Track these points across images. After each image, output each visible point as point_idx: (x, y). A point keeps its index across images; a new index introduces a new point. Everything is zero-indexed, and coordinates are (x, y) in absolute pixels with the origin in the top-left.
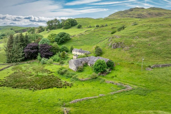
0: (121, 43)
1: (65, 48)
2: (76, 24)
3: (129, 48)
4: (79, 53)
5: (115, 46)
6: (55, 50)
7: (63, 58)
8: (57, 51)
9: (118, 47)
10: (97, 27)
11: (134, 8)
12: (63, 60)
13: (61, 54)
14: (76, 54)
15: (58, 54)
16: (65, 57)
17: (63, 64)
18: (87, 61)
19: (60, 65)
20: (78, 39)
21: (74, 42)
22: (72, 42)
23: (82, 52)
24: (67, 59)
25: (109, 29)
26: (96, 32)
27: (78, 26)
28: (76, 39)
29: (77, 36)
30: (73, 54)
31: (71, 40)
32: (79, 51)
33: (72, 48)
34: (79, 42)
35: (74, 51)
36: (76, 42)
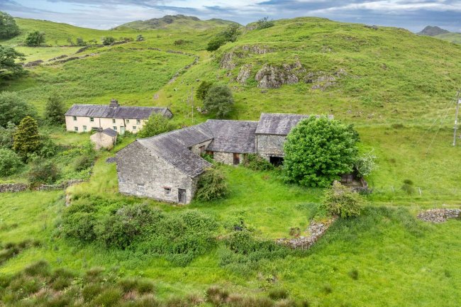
0: (292, 66)
1: (15, 108)
2: (13, 31)
3: (334, 79)
5: (273, 77)
7: (30, 151)
9: (286, 79)
10: (106, 44)
14: (89, 129)
17: (54, 180)
18: (207, 144)
19: (32, 187)
20: (60, 74)
21: (48, 84)
22: (38, 88)
23: (127, 114)
24: (55, 153)
25: (166, 45)
26: (128, 51)
27: (29, 39)
28: (51, 74)
29: (48, 63)
30: (74, 130)
31: (29, 78)
32: (106, 115)
33: (57, 104)
34: (74, 85)
35: (77, 118)
36: (59, 84)
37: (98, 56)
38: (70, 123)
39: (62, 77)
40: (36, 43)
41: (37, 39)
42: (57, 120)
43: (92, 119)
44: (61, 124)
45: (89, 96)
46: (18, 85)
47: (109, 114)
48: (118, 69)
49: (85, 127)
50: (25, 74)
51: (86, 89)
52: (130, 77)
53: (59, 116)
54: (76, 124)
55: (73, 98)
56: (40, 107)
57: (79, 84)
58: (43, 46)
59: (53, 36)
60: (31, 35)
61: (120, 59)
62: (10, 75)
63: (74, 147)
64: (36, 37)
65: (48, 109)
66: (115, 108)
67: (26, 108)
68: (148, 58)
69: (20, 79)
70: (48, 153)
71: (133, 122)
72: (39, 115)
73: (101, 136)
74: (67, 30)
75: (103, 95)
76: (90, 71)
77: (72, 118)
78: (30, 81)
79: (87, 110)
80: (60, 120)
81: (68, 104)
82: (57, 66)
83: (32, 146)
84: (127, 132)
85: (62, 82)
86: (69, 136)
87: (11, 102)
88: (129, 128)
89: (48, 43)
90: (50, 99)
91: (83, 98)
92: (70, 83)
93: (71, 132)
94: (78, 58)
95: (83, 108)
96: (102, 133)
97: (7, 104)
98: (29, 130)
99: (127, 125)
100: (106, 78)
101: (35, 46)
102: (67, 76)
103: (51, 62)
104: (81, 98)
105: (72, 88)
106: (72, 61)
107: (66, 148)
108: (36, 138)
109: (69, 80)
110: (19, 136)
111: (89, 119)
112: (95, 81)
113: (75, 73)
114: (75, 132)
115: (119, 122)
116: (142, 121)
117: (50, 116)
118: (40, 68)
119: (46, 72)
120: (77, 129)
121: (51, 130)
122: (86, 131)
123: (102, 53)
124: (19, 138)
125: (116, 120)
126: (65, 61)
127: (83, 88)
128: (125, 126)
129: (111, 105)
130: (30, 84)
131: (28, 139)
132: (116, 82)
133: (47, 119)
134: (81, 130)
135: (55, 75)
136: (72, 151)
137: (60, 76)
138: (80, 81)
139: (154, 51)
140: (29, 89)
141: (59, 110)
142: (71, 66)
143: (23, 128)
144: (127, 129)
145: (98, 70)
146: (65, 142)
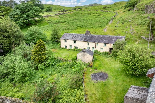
1: (37, 35)
4: (86, 43)
6: (9, 37)
7: (40, 62)
8: (17, 42)
11: (93, 4)
12: (42, 69)
13: (30, 49)
14: (73, 48)
15: (17, 50)
16: (47, 59)
20: (58, 20)
21: (52, 24)
22: (48, 25)
23: (97, 39)
24: (55, 64)
25: (99, 9)
26: (84, 11)
27: (47, 9)
28: (54, 20)
29: (53, 16)
30: (64, 47)
31: (45, 22)
32: (83, 40)
33: (56, 32)
34: (63, 25)
35: (67, 40)
36: (57, 24)
37: (72, 13)
38: (63, 44)
39: (58, 21)
40: (49, 11)
41: (50, 9)
42: (56, 41)
43: (75, 42)
44: (58, 43)
45: (70, 30)
46: (41, 24)
47: (85, 39)
48: (82, 18)
49: (71, 46)
50: (44, 20)
51: (69, 26)
52: (89, 21)
53: (57, 39)
54: (66, 44)
55: (63, 30)
56: (48, 34)
57: (66, 24)
58: (52, 12)
59: (55, 9)
60: (48, 8)
61: (82, 14)
62: (38, 20)
63: (66, 61)
64: (49, 8)
65: (52, 35)
66: (88, 36)
67: (42, 34)
68: (93, 13)
69: (42, 22)
70: (50, 64)
71: (101, 45)
72: (48, 38)
73: (84, 55)
74: (60, 7)
75: (77, 29)
76: (70, 19)
77: (64, 41)
78: (45, 23)
79: (72, 36)
80: (57, 41)
81: (61, 33)
82: (57, 17)
83: (42, 59)
84: (96, 51)
85: (58, 23)
86: (62, 51)
87: (35, 31)
88: (98, 48)
89: (53, 11)
90: (53, 30)
91: (68, 30)
92: (62, 23)
93: (63, 48)
94: (65, 14)
95: (70, 35)
96: (85, 53)
97: (33, 32)
98: (41, 48)
99: (97, 47)
100: (77, 21)
101: (49, 12)
102: (61, 21)
103: (54, 15)
104: (67, 30)
105: (62, 26)
106: (62, 15)
107: (61, 61)
108: (44, 54)
109: (61, 22)
110: (35, 52)
111: (73, 42)
112: (72, 23)
113: (64, 20)
114: (65, 49)
115: (92, 45)
116: (108, 45)
117: (53, 39)
118: (50, 18)
119: (52, 19)
120: (66, 47)
121: (53, 46)
122: (71, 48)
123: (74, 12)
124: (34, 53)
125: (90, 43)
126: (59, 15)
127: (68, 26)
128: (96, 47)
129: (86, 34)
130: (45, 24)
131: (40, 55)
132: (82, 23)
133: (51, 40)
134: (68, 48)
135: (56, 20)
136: (65, 63)
137: (57, 21)
138: (66, 23)
139: (95, 11)
140: (45, 26)
141: (57, 36)
142: (62, 17)
143: (37, 47)
144: (97, 49)
145: (73, 18)
146: (60, 56)
